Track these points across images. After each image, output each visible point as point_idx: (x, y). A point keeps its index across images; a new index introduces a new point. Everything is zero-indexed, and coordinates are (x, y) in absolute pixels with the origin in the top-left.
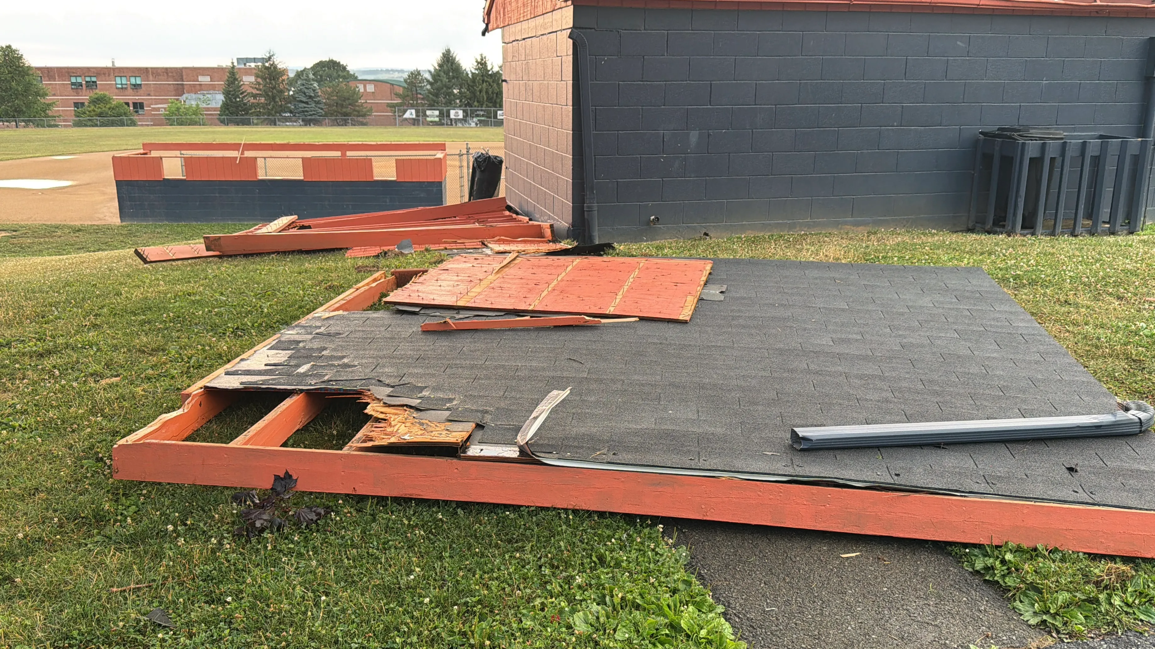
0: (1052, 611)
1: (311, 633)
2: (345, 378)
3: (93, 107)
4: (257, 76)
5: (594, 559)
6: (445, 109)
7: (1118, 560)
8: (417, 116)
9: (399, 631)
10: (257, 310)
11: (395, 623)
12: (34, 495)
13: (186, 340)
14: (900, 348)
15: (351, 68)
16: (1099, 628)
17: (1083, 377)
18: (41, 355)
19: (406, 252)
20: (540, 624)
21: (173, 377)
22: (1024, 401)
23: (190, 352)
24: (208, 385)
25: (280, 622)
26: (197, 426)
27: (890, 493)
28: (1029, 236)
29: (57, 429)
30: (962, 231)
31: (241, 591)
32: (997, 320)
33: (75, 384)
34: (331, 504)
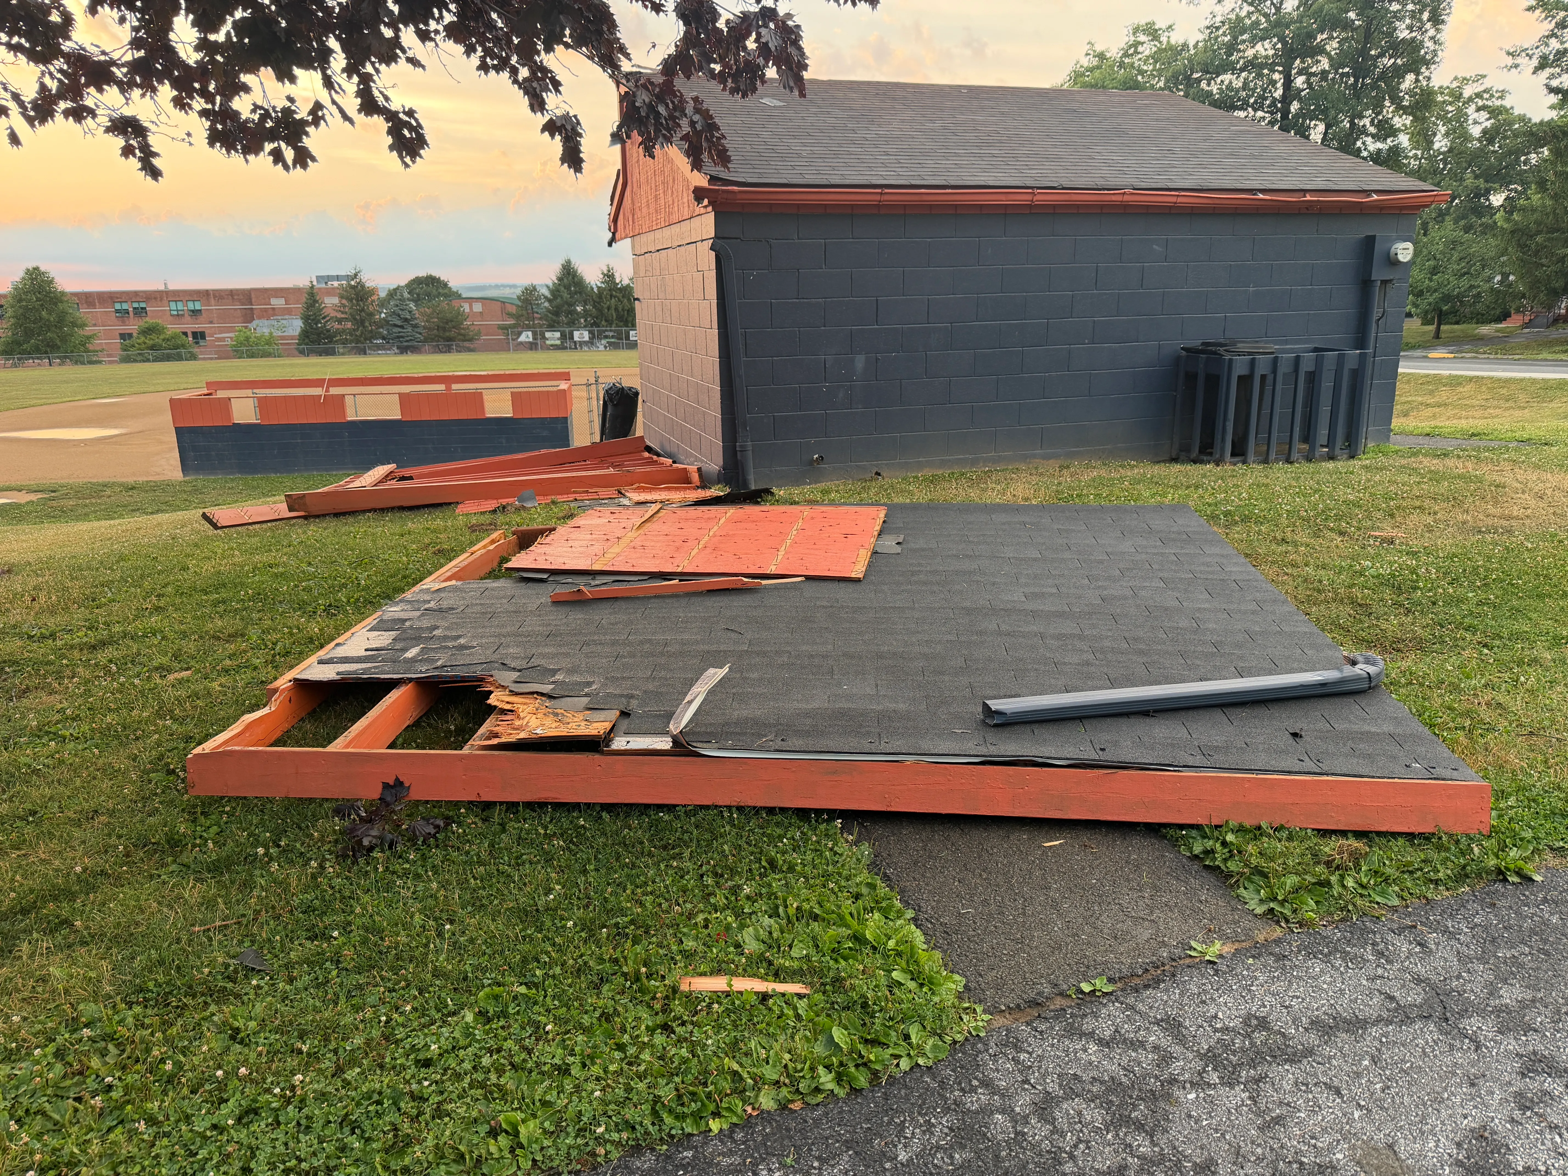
0: (1280, 898)
1: (435, 968)
2: (462, 662)
3: (143, 339)
4: (341, 297)
5: (764, 863)
6: (567, 330)
7: (1350, 835)
8: (534, 338)
9: (539, 962)
10: (352, 582)
11: (534, 953)
12: (92, 818)
13: (270, 622)
14: (1100, 602)
15: (453, 284)
16: (1331, 914)
17: (1305, 627)
18: (94, 647)
19: (528, 505)
20: (704, 944)
21: (256, 668)
22: (1241, 658)
23: (275, 636)
24: (298, 677)
25: (398, 958)
26: (286, 726)
27: (1096, 771)
28: (1240, 465)
29: (117, 737)
30: (1164, 461)
31: (349, 924)
32: (1208, 565)
33: (136, 681)
34: (451, 813)
